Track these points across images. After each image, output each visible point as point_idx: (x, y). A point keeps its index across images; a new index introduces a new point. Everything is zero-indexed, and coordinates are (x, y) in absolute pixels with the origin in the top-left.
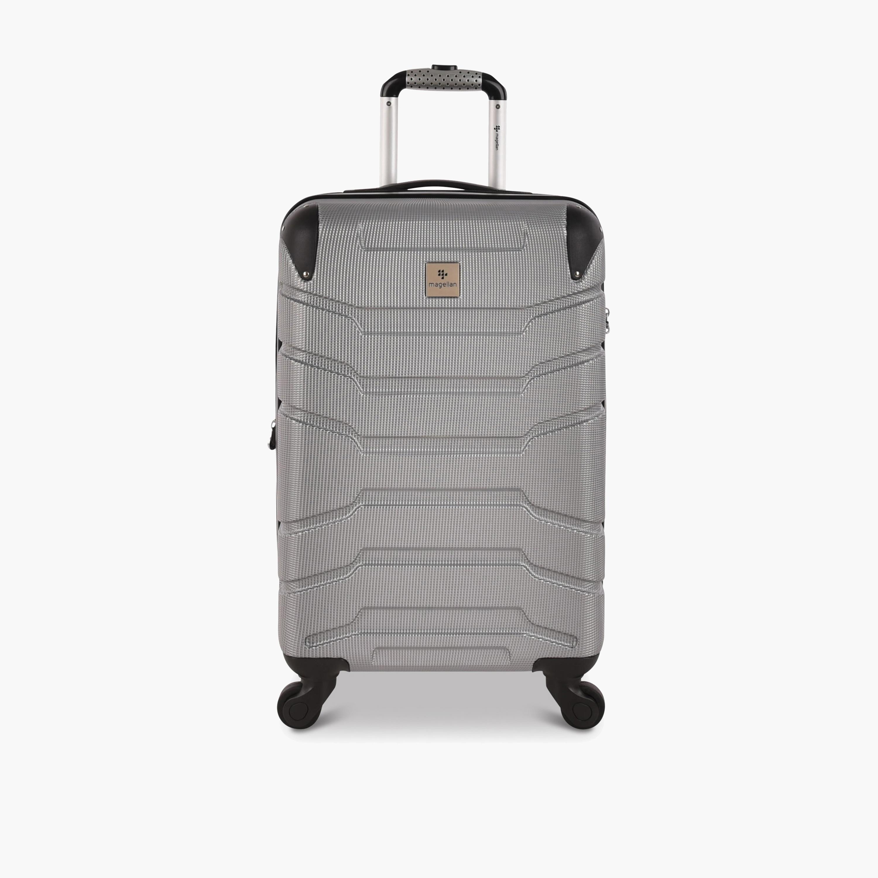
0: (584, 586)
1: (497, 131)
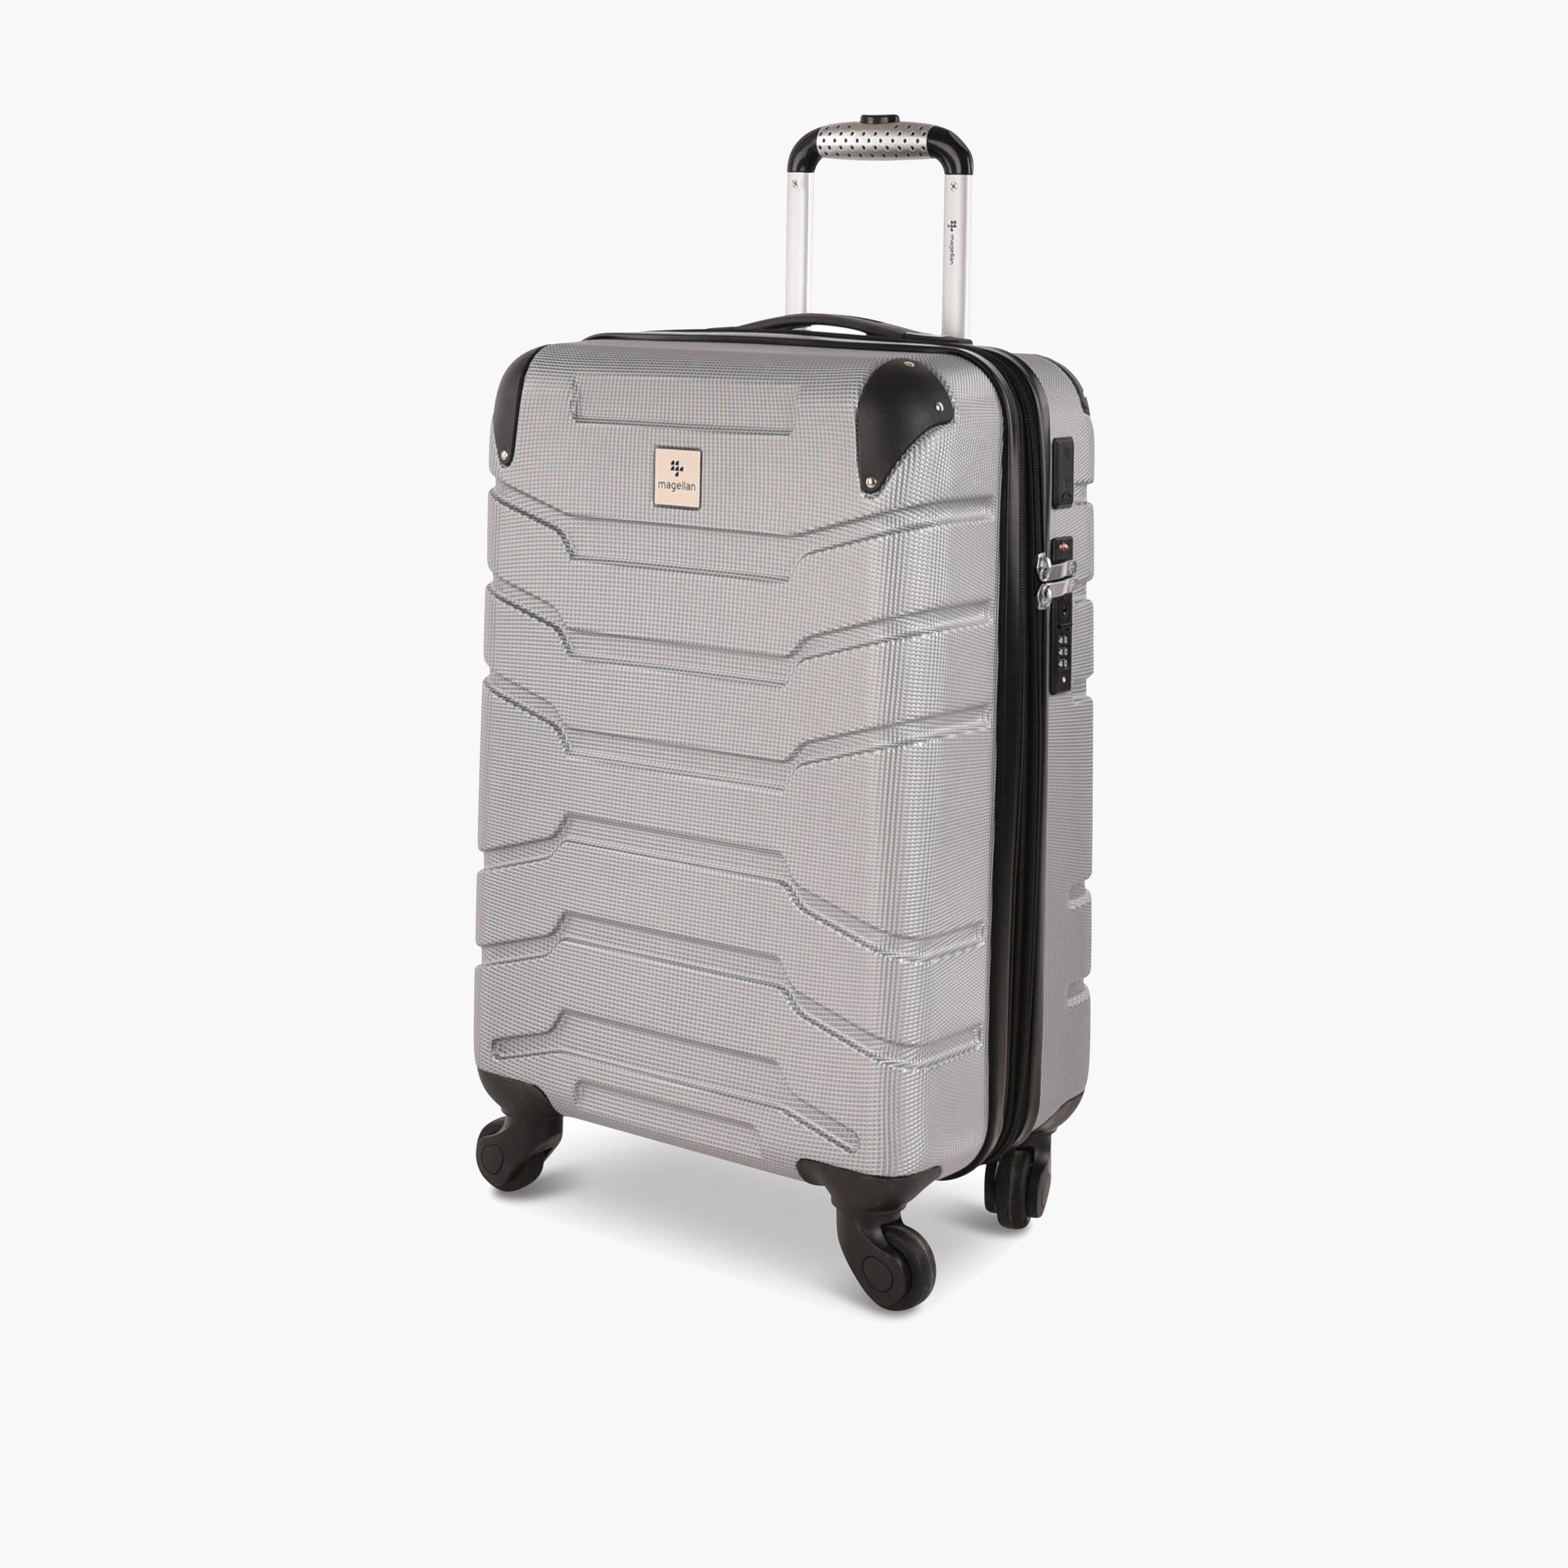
0: (900, 1055)
1: (952, 230)
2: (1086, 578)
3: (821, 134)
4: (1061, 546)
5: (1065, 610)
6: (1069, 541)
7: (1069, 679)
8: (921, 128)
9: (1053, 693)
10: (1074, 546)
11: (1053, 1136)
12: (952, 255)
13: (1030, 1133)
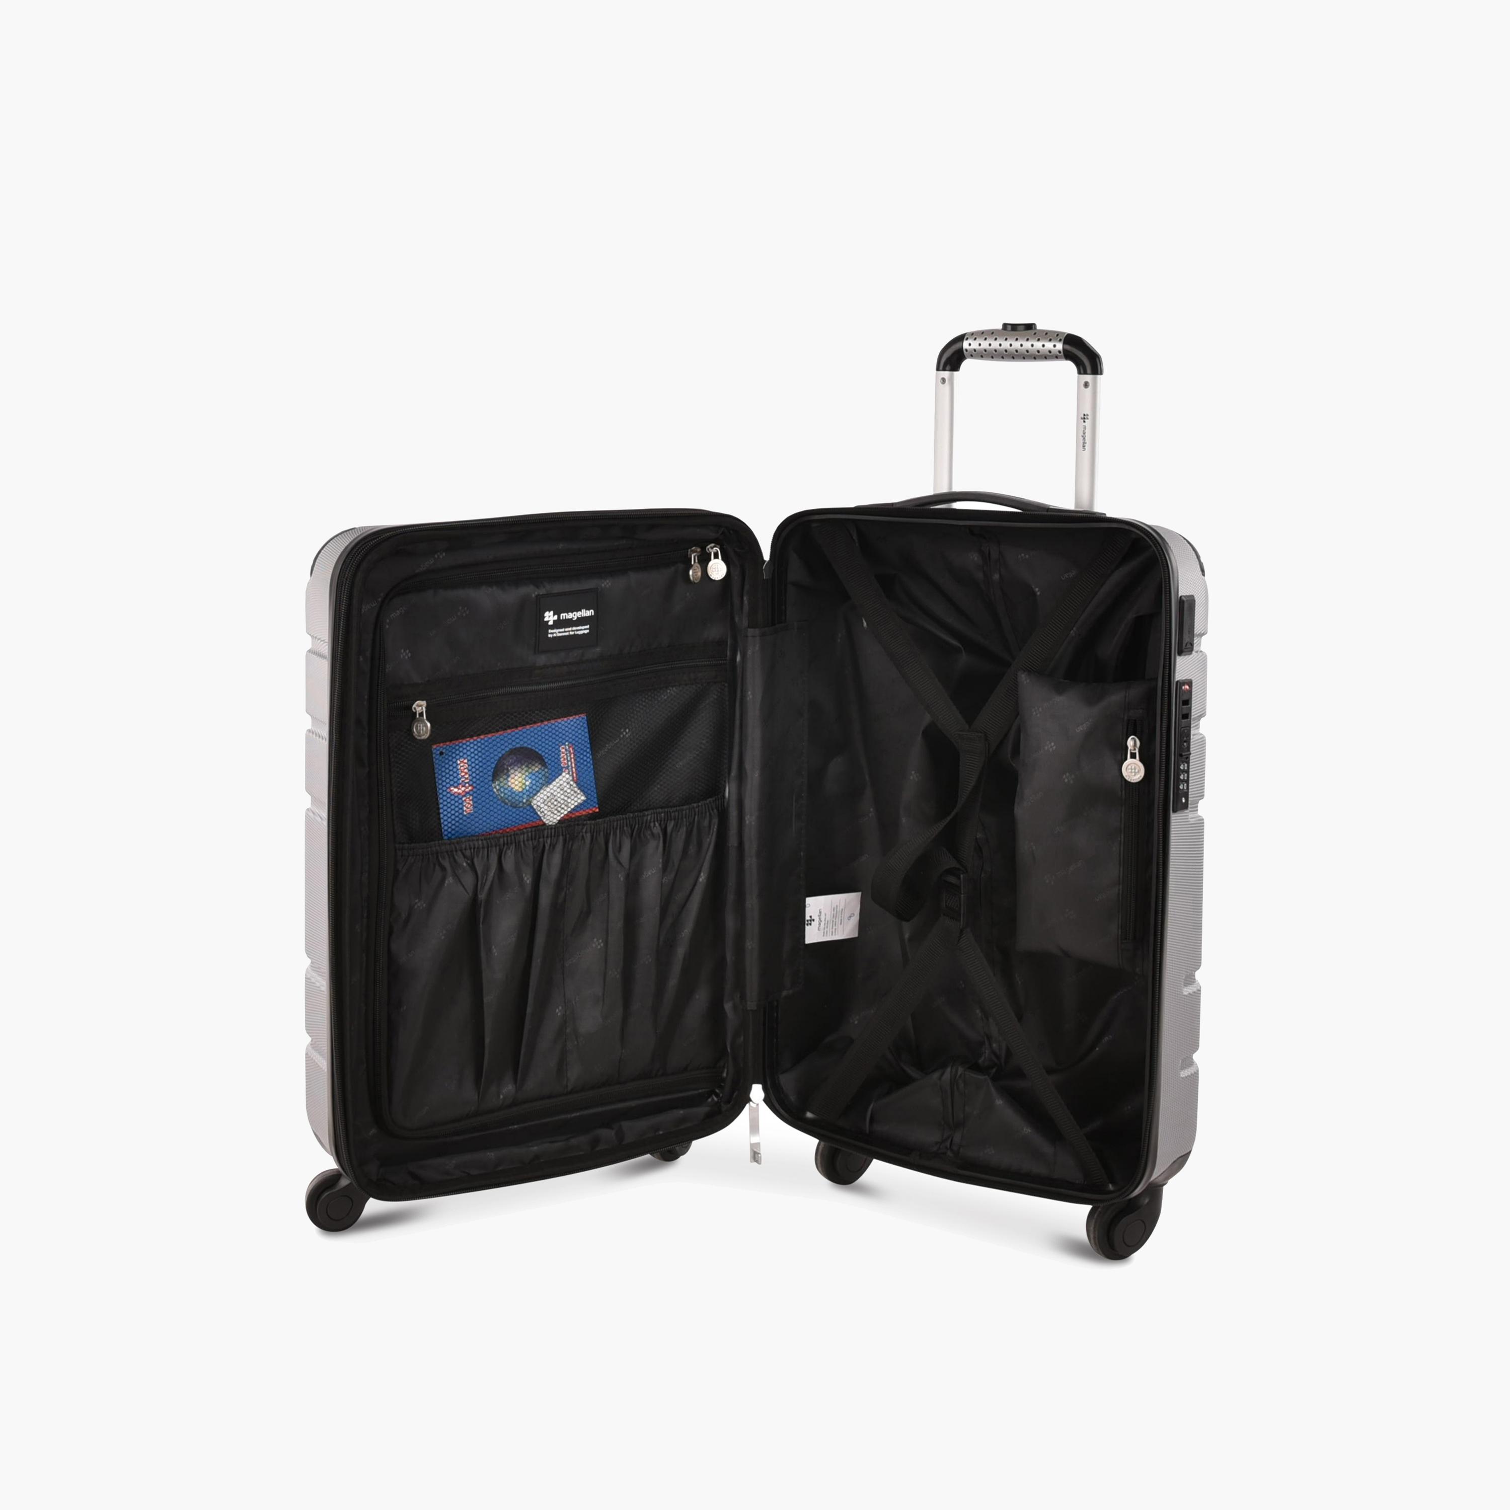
1: (1084, 422)
2: (1201, 715)
3: (967, 339)
4: (1183, 687)
5: (1185, 742)
6: (1190, 683)
7: (1187, 800)
8: (1057, 335)
9: (1174, 811)
10: (1193, 687)
11: (1165, 1187)
12: (1084, 443)
13: (1147, 1184)
